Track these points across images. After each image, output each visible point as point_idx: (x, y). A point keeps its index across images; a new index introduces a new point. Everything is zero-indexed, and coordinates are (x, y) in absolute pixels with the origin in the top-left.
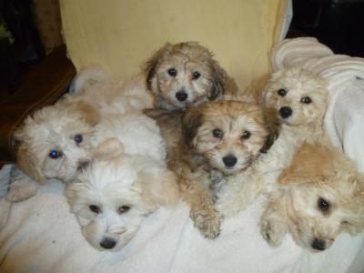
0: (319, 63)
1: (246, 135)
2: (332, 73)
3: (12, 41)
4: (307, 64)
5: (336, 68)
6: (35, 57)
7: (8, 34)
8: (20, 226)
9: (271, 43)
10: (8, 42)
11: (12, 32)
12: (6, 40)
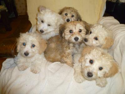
0: (115, 27)
2: (120, 31)
3: (7, 11)
4: (111, 27)
5: (121, 29)
6: (14, 16)
8: (15, 80)
9: (98, 18)
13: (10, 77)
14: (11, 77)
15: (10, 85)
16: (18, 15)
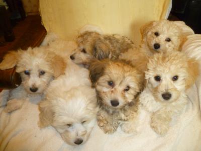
1: (128, 89)
3: (7, 8)
6: (19, 17)
7: (5, 4)
10: (5, 8)
11: (7, 3)
12: (4, 7)
13: (7, 122)
14: (9, 121)
15: (7, 135)
16: (26, 15)
